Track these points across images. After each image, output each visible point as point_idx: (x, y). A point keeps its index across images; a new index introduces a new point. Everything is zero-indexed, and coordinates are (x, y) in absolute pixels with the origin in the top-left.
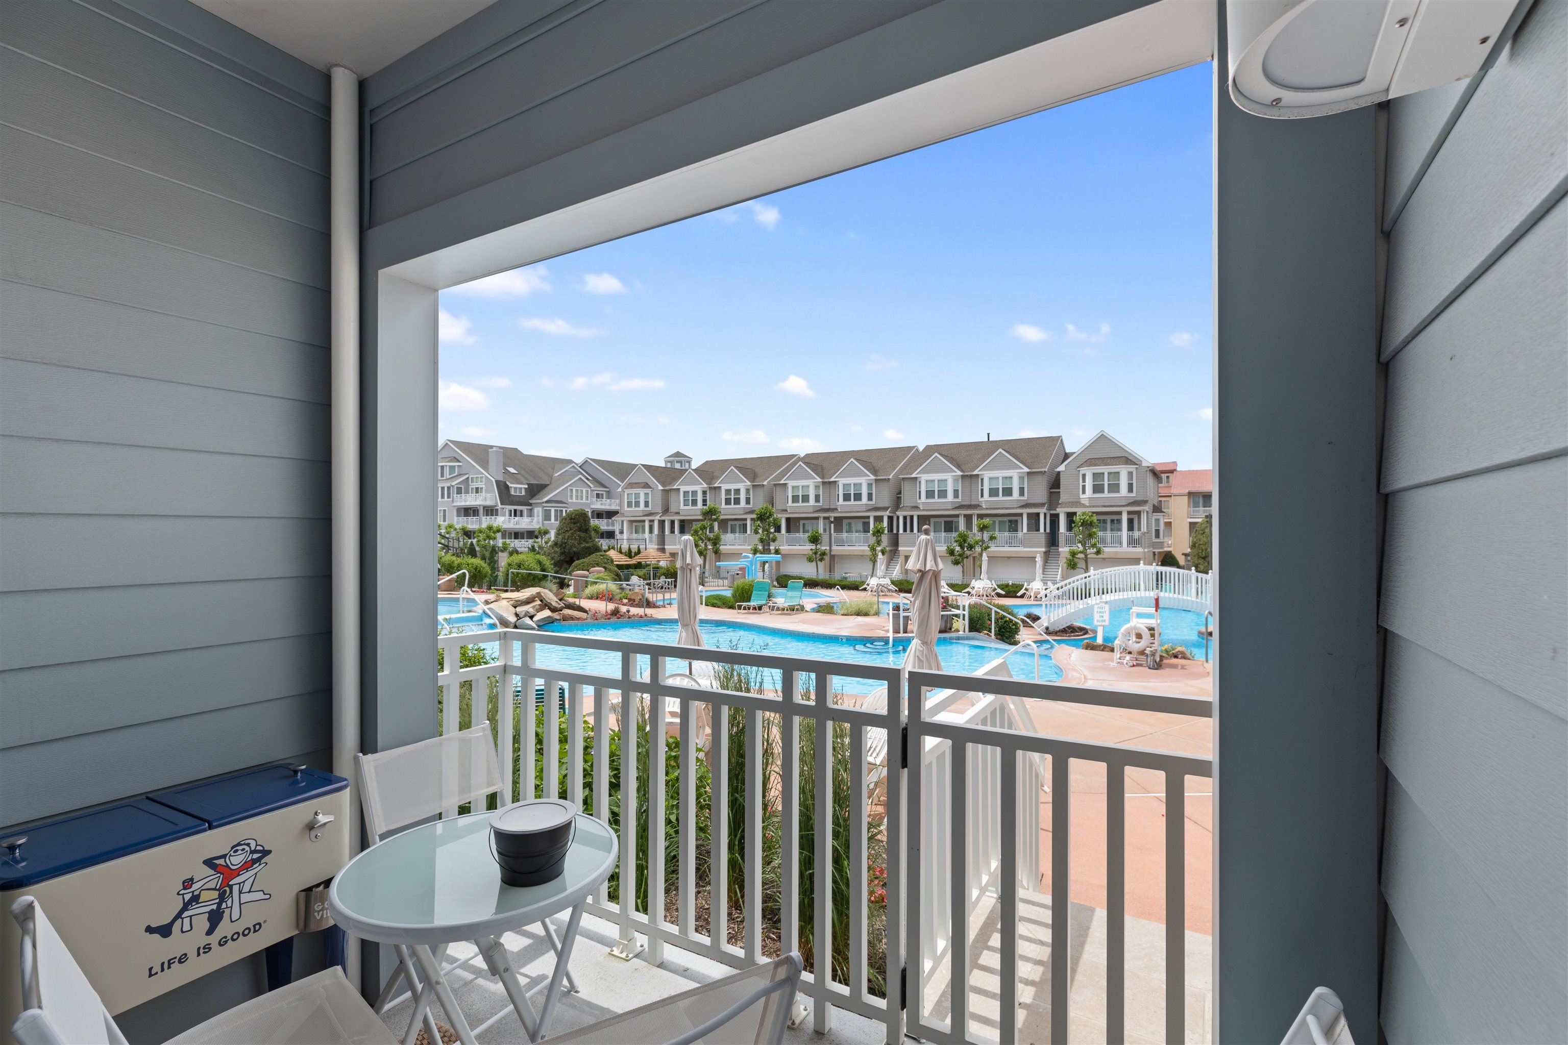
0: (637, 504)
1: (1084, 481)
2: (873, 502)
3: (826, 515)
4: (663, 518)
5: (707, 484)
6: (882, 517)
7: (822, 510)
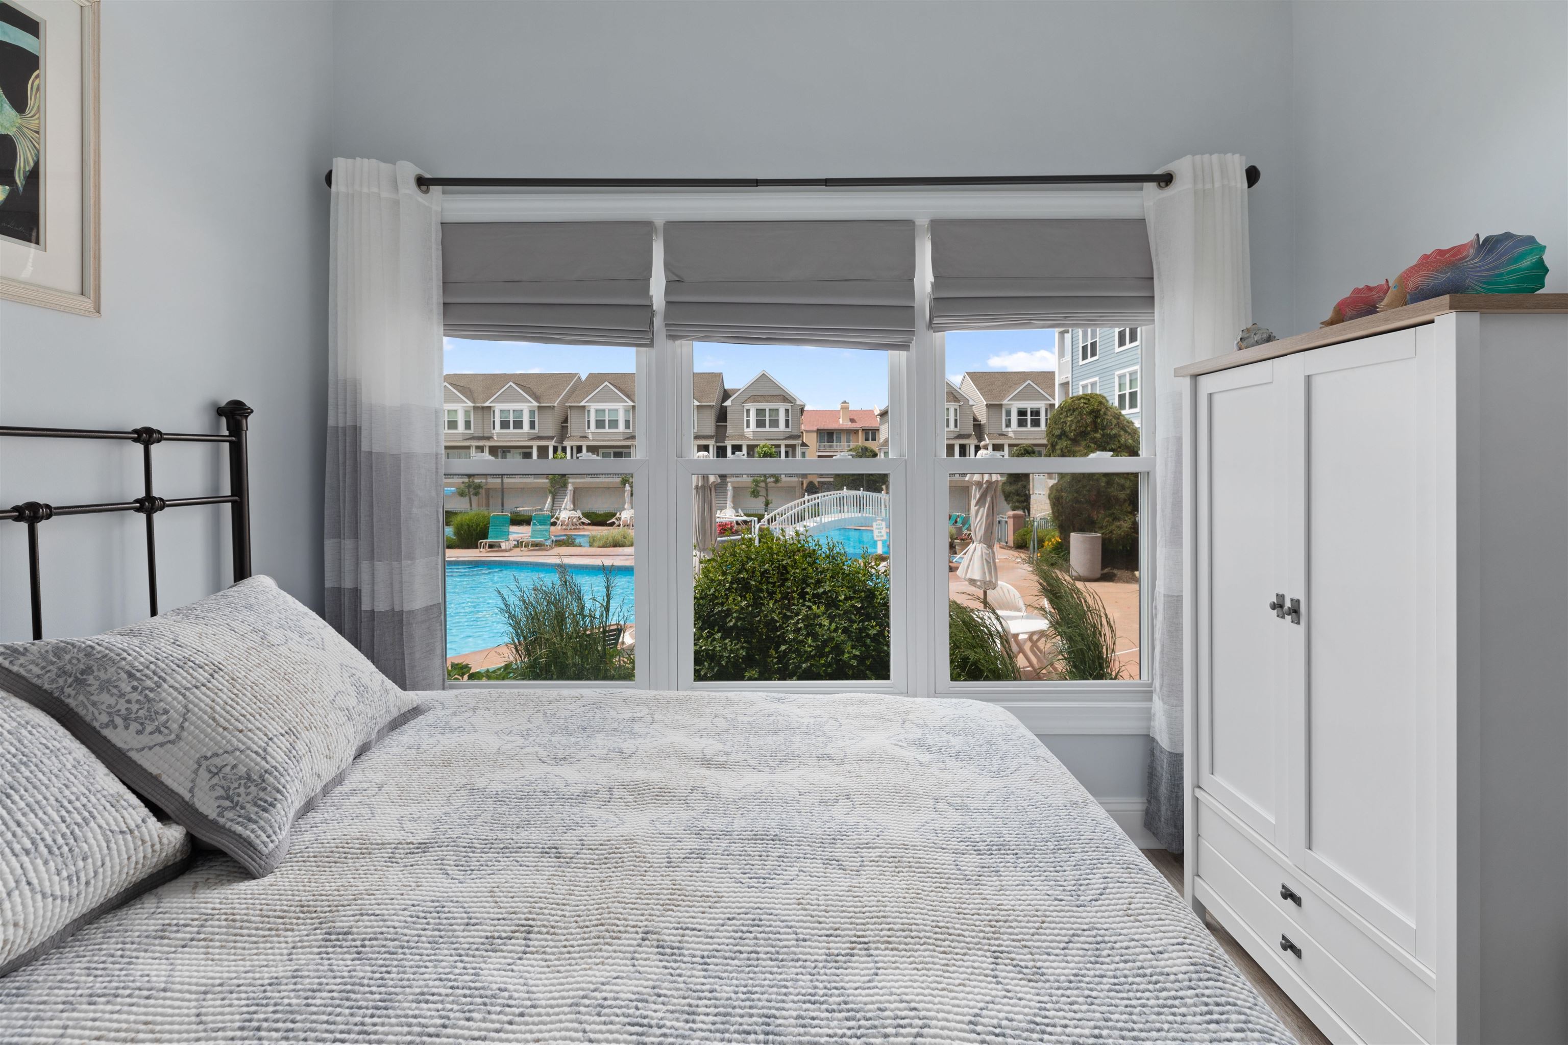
1: (748, 415)
2: (536, 431)
3: (481, 443)
6: (547, 447)
7: (473, 438)
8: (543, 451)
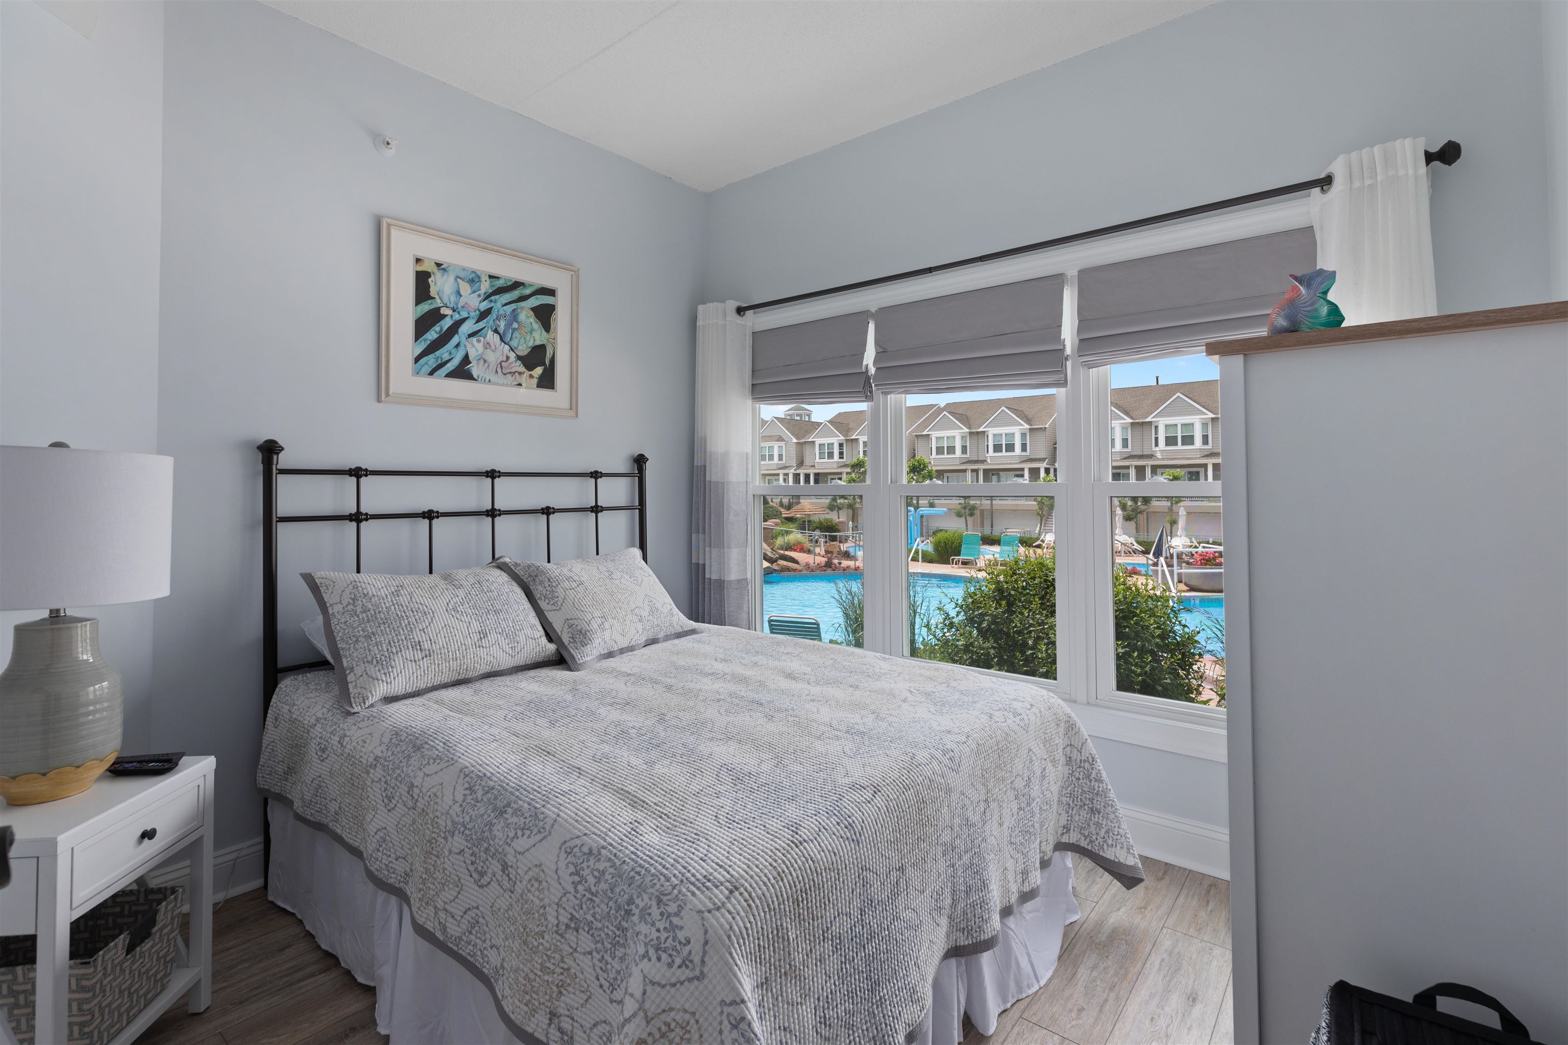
0: (771, 457)
2: (1028, 453)
3: (975, 467)
4: (798, 471)
5: (844, 436)
6: (1039, 469)
7: (969, 462)
8: (1034, 473)
